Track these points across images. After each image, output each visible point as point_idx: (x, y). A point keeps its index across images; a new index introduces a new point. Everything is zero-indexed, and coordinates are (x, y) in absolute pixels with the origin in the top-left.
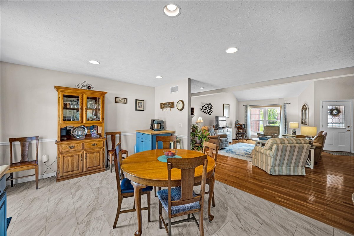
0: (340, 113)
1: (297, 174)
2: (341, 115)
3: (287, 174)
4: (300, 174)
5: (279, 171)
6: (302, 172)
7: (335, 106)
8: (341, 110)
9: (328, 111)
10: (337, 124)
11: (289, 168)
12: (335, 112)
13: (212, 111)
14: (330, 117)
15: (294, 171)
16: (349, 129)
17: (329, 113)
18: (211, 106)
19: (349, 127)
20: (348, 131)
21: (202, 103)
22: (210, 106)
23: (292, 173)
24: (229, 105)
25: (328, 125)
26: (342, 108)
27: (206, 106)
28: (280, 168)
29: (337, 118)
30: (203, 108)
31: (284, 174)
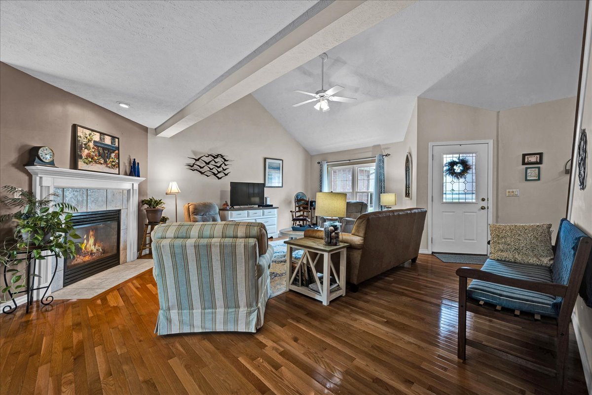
0: (470, 171)
1: (232, 330)
2: (469, 176)
3: (207, 331)
4: (242, 328)
5: (181, 322)
6: (248, 324)
7: (458, 156)
8: (470, 163)
9: (445, 168)
10: (462, 194)
11: (210, 311)
12: (458, 169)
13: (226, 172)
14: (449, 178)
15: (225, 322)
16: (484, 204)
17: (447, 170)
18: (225, 160)
19: (483, 200)
20: (483, 208)
21: (194, 153)
22: (219, 160)
23: (220, 328)
24: (282, 160)
25: (444, 196)
26: (471, 159)
27: (207, 160)
28: (186, 312)
29: (462, 180)
30: (198, 163)
31: (196, 330)
